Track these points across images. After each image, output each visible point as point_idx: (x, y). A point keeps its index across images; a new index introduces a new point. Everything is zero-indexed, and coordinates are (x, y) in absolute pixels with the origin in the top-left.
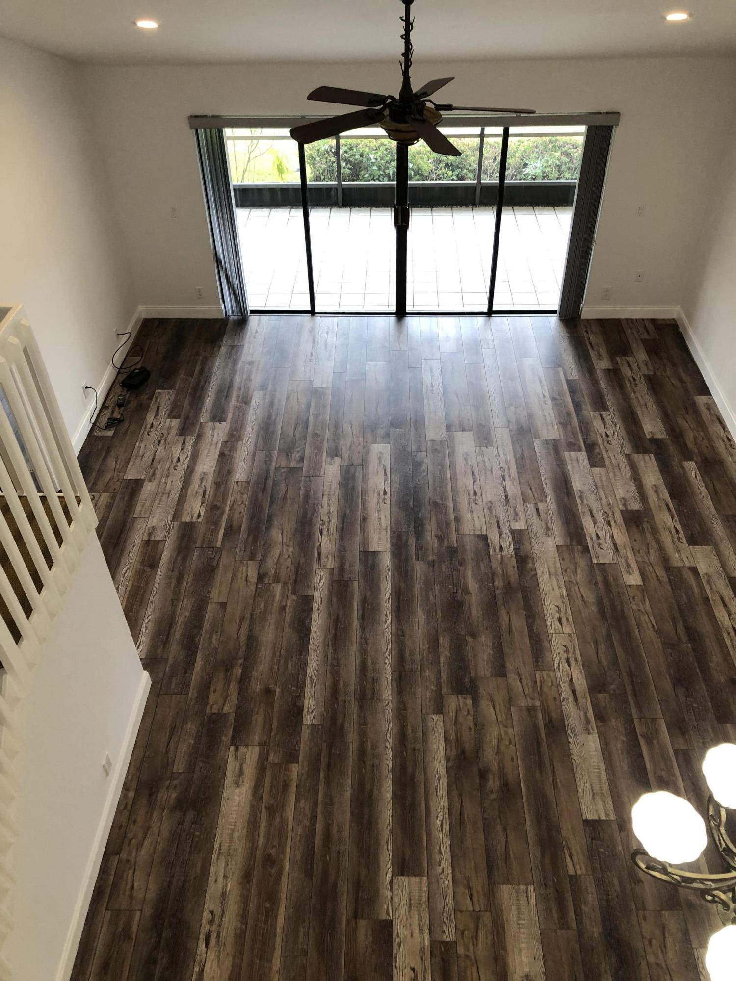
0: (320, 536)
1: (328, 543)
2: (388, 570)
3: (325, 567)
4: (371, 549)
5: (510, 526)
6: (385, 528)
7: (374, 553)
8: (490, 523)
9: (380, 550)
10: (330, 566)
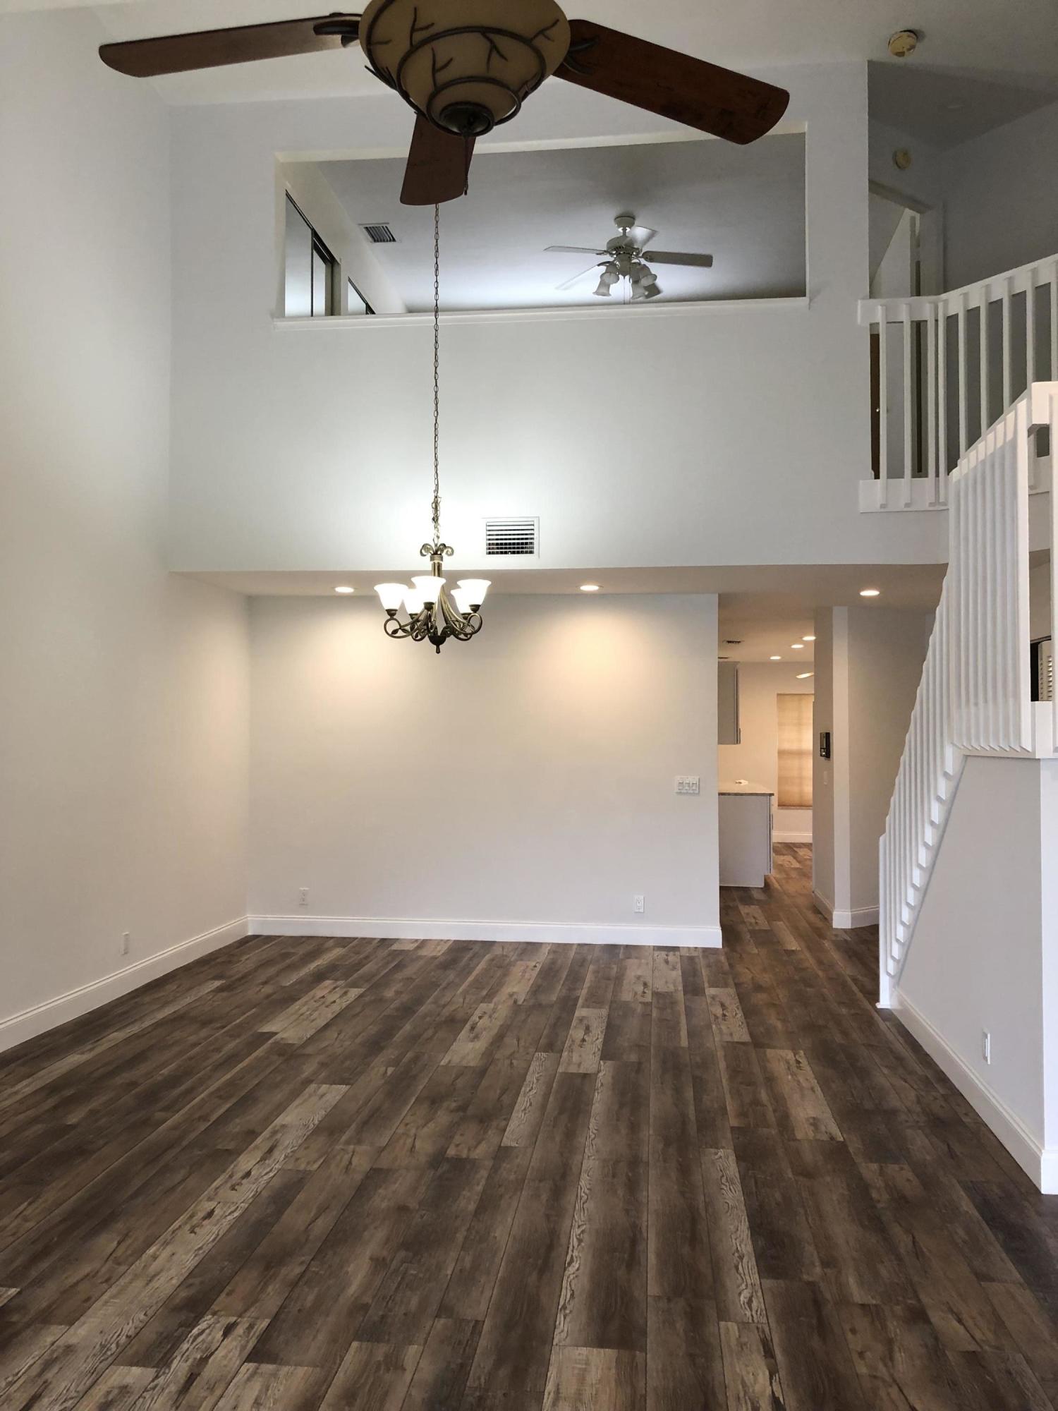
0: (778, 1394)
1: (749, 1379)
2: (564, 1307)
3: (744, 1325)
4: (610, 1354)
5: (157, 1377)
6: (561, 1403)
7: (601, 1342)
8: (211, 1389)
9: (584, 1351)
10: (730, 1329)
